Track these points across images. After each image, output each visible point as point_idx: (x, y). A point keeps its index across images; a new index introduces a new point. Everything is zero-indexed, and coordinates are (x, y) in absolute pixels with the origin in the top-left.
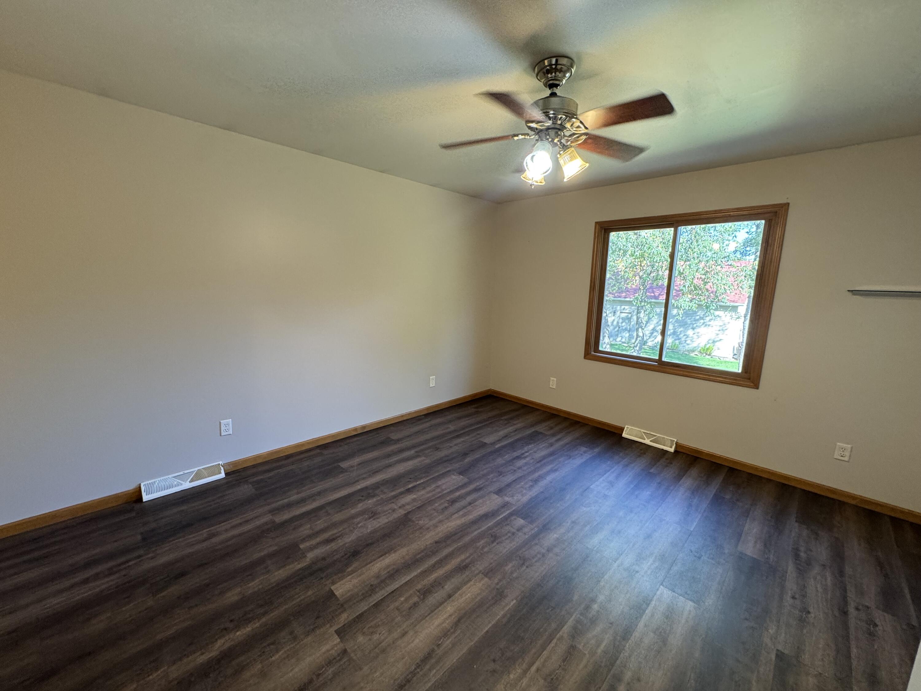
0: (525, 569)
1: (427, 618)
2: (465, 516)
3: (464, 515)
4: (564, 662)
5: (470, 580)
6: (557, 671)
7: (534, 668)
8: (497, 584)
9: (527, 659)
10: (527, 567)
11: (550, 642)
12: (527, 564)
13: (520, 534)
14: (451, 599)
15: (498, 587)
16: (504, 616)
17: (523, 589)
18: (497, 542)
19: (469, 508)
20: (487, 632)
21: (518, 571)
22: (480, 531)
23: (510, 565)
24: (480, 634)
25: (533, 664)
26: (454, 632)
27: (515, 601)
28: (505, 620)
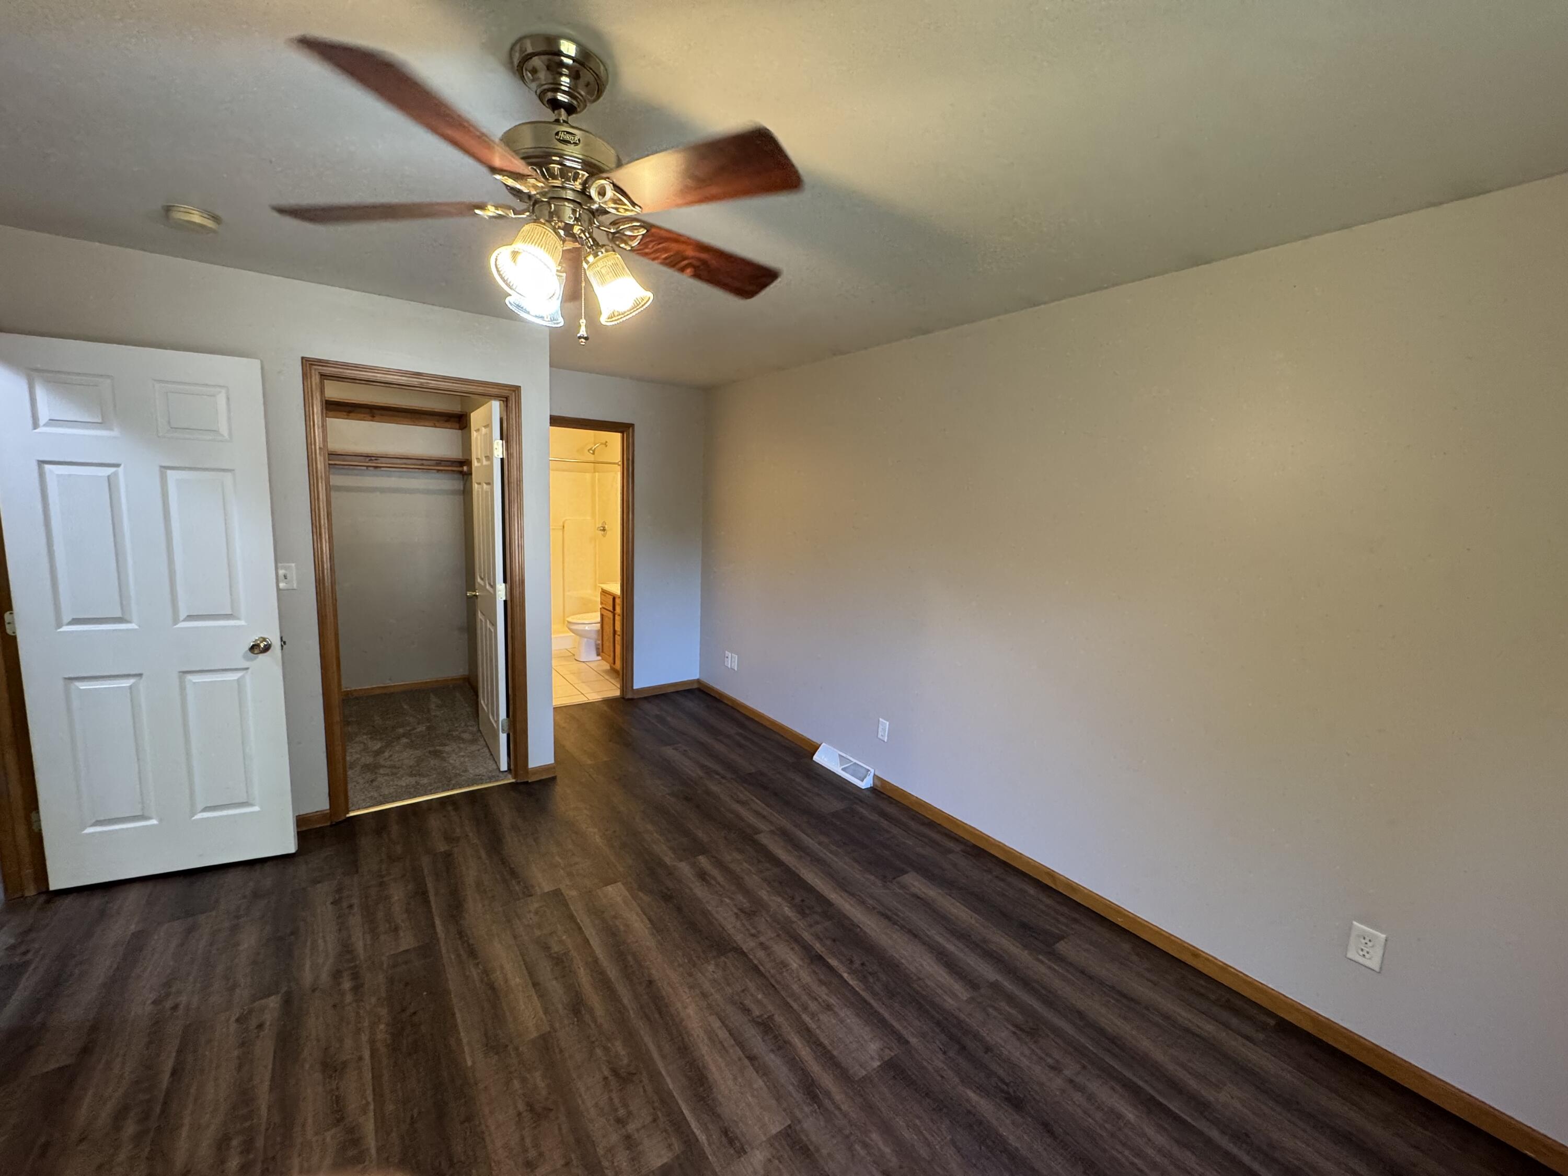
0: (516, 1107)
1: (520, 958)
2: (710, 1038)
3: (712, 1036)
4: (336, 1096)
5: (546, 1011)
6: (336, 1082)
7: (367, 1054)
8: (517, 1049)
9: (383, 1050)
10: (519, 1114)
11: (374, 1090)
12: (527, 1116)
13: (614, 1138)
14: (530, 985)
15: (510, 1048)
16: (459, 1041)
17: (481, 1086)
18: (610, 1078)
19: (736, 1052)
20: (453, 1014)
21: (520, 1092)
22: (656, 1055)
23: (541, 1084)
24: (457, 1004)
25: (372, 1056)
26: (482, 981)
27: (469, 1063)
28: (452, 1042)
